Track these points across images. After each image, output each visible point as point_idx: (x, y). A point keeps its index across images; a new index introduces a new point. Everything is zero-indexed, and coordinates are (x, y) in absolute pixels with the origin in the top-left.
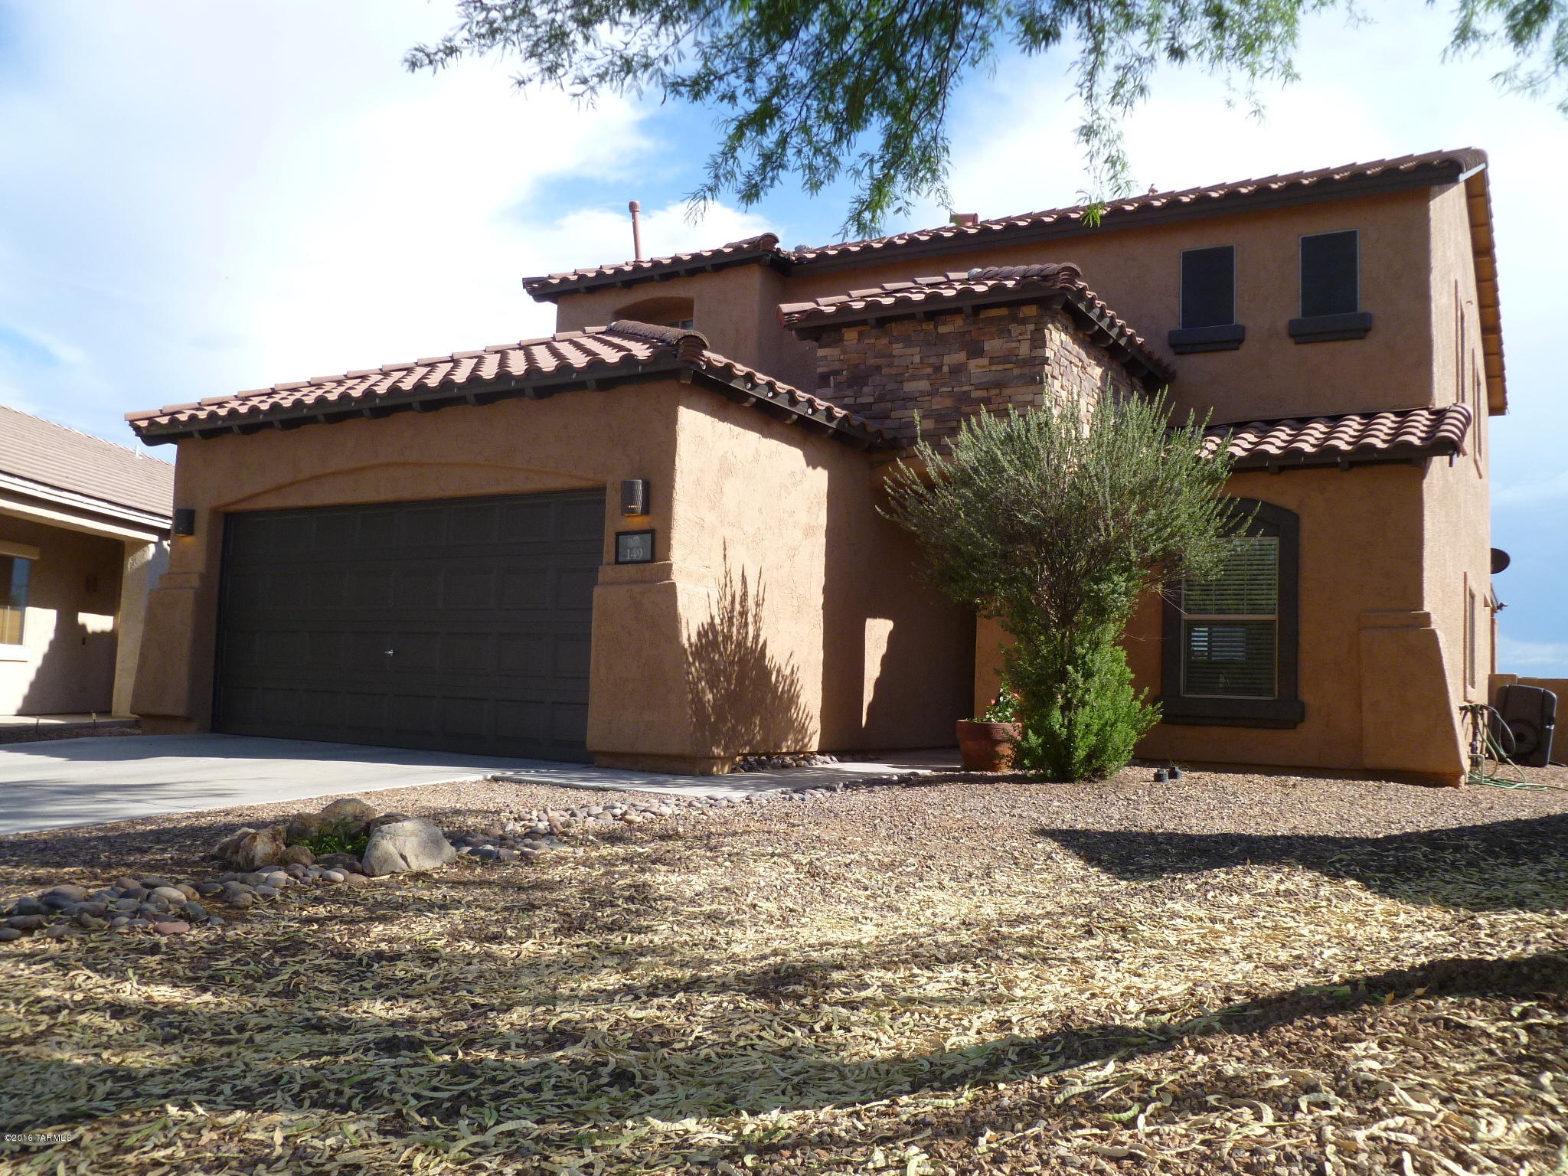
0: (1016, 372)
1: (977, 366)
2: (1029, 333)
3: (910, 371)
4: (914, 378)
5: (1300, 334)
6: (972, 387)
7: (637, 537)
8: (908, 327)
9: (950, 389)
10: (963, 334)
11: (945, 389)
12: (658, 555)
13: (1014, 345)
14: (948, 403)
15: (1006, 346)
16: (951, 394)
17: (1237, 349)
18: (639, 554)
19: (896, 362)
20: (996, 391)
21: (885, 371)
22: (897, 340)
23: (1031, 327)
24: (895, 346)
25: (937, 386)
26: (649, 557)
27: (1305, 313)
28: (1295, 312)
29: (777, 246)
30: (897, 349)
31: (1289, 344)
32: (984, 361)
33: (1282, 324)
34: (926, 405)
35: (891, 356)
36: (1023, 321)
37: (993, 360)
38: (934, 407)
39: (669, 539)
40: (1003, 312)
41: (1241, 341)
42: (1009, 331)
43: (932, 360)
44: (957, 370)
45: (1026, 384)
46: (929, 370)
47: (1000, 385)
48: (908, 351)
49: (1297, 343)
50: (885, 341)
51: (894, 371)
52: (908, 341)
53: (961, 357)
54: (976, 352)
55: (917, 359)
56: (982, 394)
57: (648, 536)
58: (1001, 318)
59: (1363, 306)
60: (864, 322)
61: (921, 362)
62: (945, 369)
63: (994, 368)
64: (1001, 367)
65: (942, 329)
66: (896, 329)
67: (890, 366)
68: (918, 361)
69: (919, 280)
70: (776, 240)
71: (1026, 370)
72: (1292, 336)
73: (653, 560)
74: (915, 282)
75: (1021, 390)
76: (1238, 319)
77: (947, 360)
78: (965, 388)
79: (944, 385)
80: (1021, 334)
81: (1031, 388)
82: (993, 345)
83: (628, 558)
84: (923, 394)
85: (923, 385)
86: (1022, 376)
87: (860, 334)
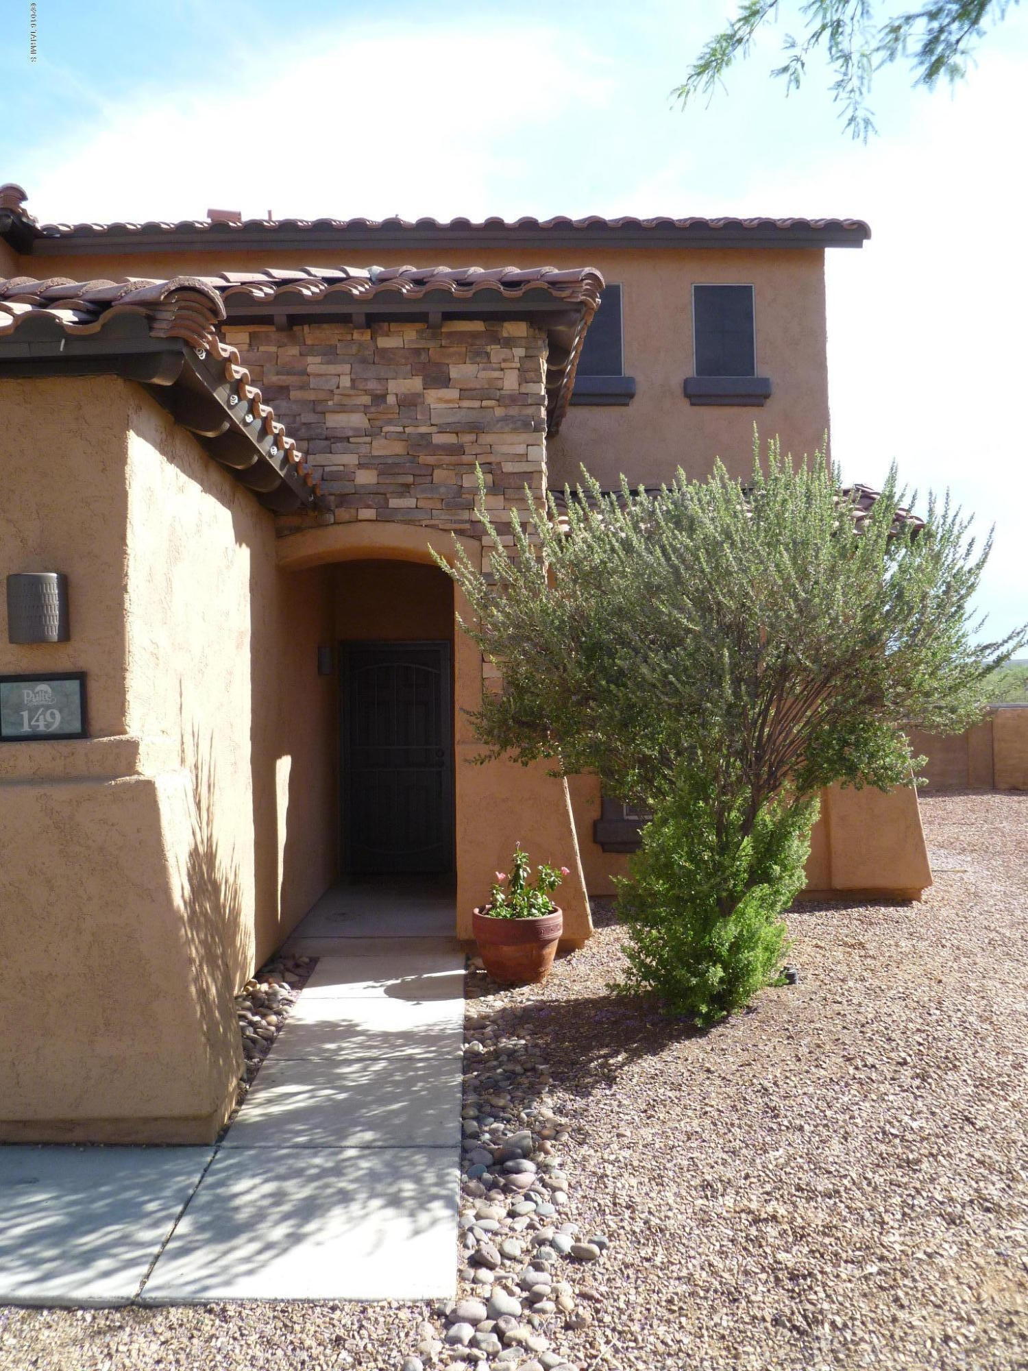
0: (499, 412)
1: (440, 400)
2: (517, 359)
3: (336, 398)
4: (342, 409)
5: (696, 394)
6: (434, 429)
7: (43, 687)
8: (330, 334)
9: (400, 429)
10: (417, 352)
11: (392, 429)
12: (96, 723)
13: (497, 374)
14: (398, 448)
15: (483, 374)
16: (401, 437)
17: (627, 405)
18: (51, 721)
19: (313, 382)
20: (472, 437)
21: (294, 394)
22: (311, 351)
23: (520, 352)
24: (310, 359)
25: (378, 423)
26: (76, 726)
27: (701, 369)
28: (690, 370)
29: (23, 205)
30: (314, 364)
31: (684, 404)
32: (453, 394)
33: (676, 381)
34: (364, 450)
35: (304, 373)
36: (509, 343)
37: (465, 393)
38: (375, 453)
39: (121, 691)
40: (478, 326)
41: (631, 396)
42: (488, 355)
43: (372, 385)
44: (409, 403)
45: (515, 430)
46: (366, 400)
47: (476, 428)
48: (332, 369)
49: (692, 404)
50: (294, 351)
51: (312, 396)
52: (330, 354)
53: (416, 384)
54: (438, 379)
55: (346, 382)
56: (450, 439)
57: (74, 685)
58: (474, 335)
59: (761, 370)
60: (267, 320)
61: (353, 387)
62: (391, 400)
63: (466, 404)
64: (476, 404)
65: (384, 342)
66: (310, 334)
67: (303, 387)
68: (348, 384)
69: (313, 270)
70: (22, 197)
71: (514, 411)
72: (687, 395)
73: (85, 733)
74: (309, 273)
75: (509, 438)
76: (627, 371)
77: (393, 386)
78: (423, 429)
79: (390, 422)
80: (504, 361)
81: (524, 437)
82: (460, 371)
83: (26, 729)
84: (359, 433)
85: (357, 420)
86: (505, 419)
87: (253, 336)
